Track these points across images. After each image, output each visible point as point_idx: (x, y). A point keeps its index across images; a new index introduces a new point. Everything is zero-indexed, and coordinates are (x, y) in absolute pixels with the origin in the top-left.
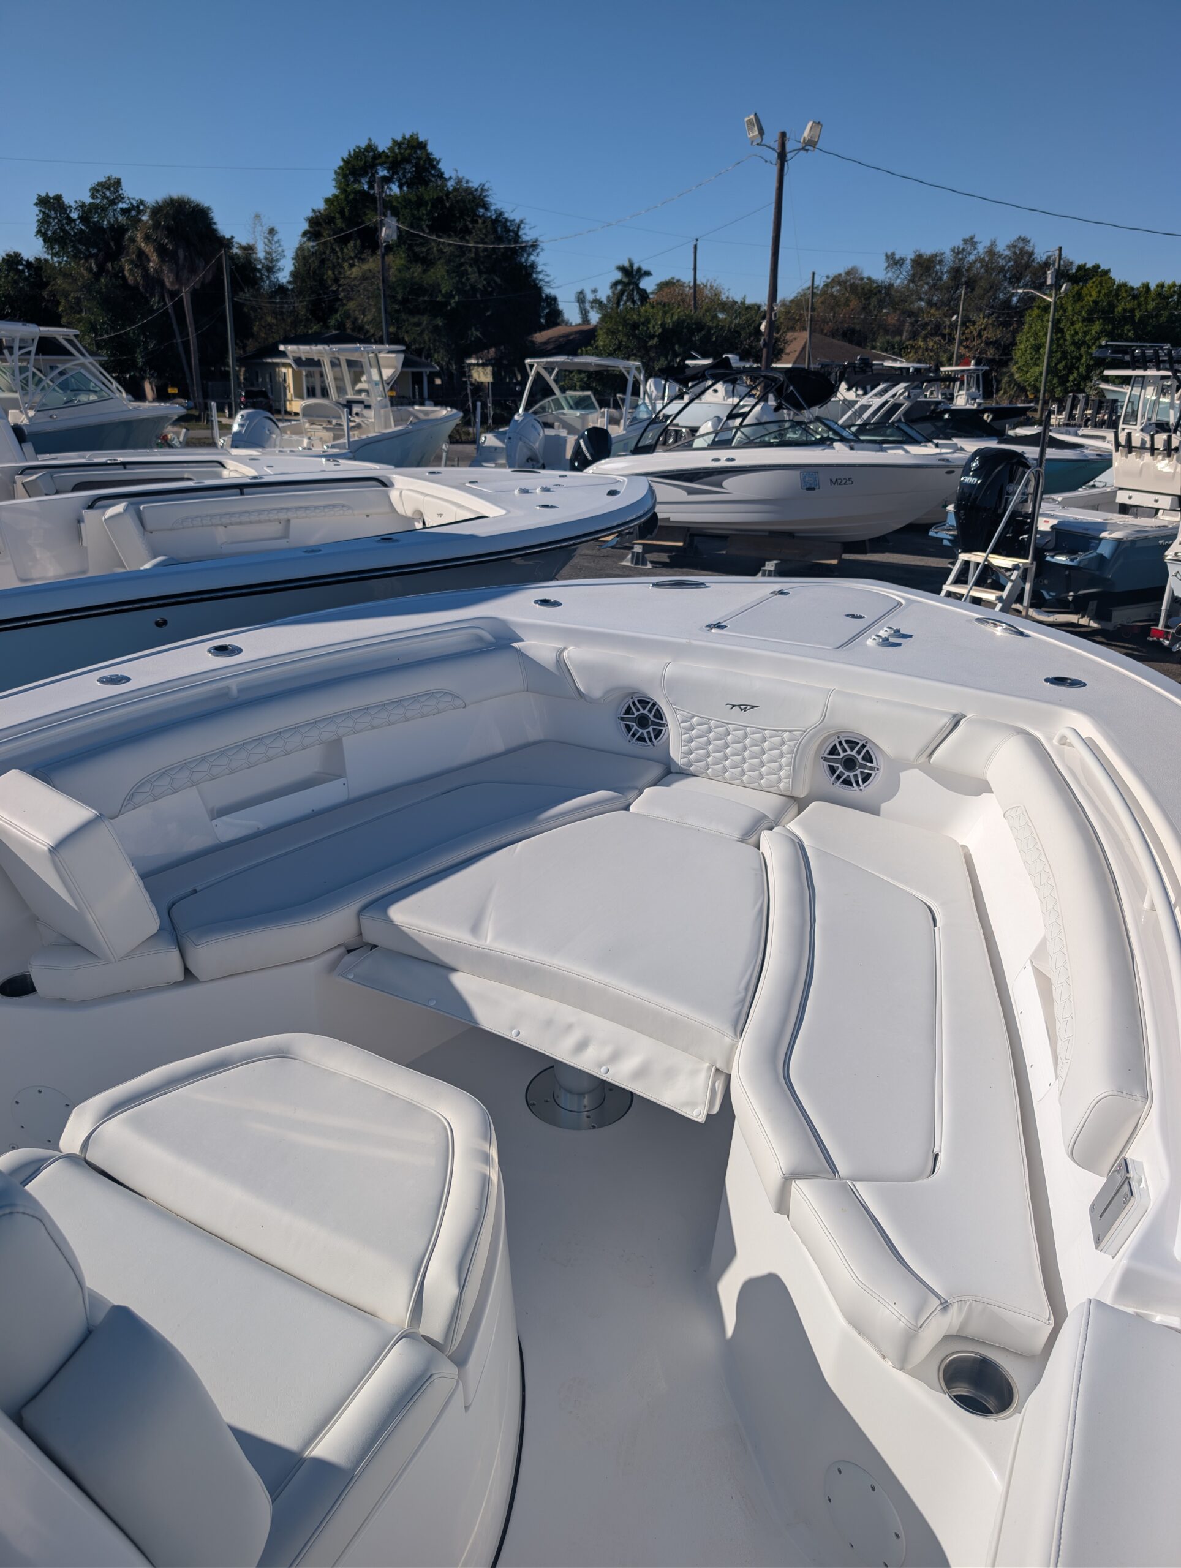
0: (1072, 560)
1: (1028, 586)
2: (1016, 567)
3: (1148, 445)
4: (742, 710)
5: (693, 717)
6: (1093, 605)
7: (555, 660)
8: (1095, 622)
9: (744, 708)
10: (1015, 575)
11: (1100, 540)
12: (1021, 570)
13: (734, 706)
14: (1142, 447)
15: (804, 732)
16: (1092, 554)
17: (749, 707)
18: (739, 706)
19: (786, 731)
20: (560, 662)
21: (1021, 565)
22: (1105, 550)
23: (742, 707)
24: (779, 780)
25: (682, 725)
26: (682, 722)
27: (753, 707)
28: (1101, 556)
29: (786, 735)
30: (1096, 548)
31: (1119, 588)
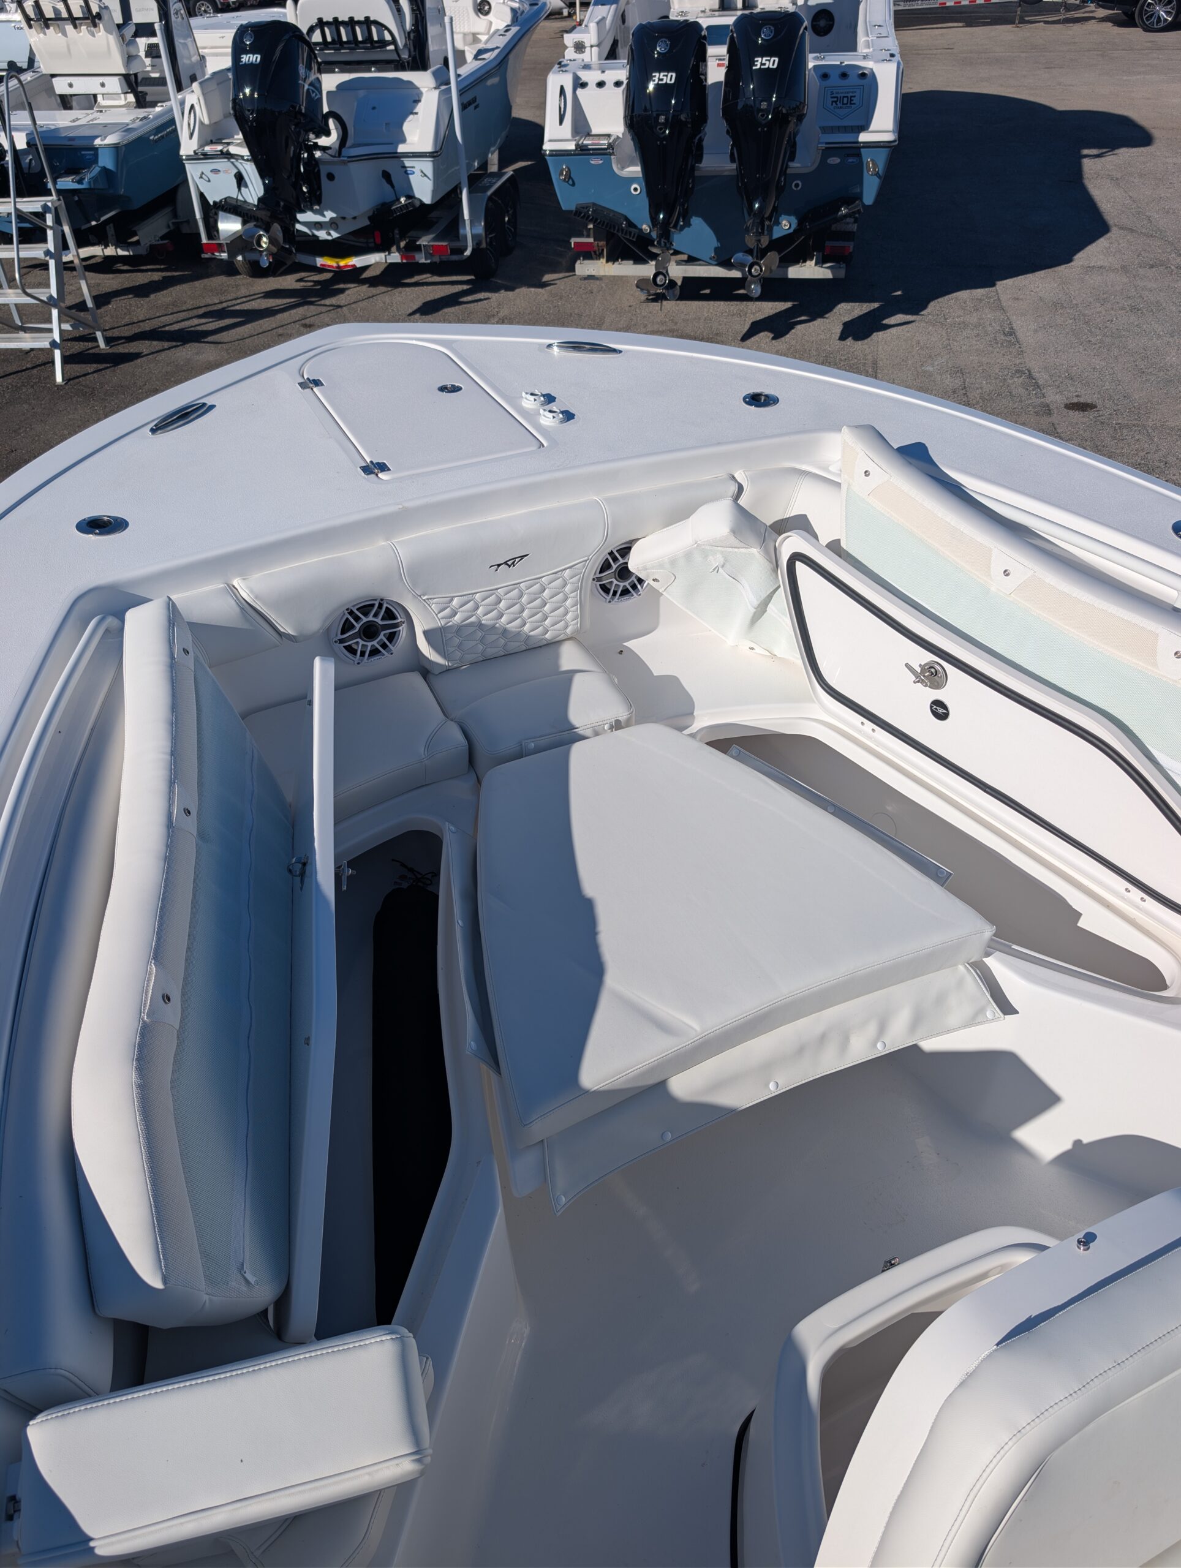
0: (80, 182)
1: (67, 229)
2: (46, 209)
3: (65, 15)
4: (510, 566)
5: (452, 600)
6: (110, 230)
7: (237, 609)
8: (123, 250)
9: (510, 563)
10: (49, 220)
11: (95, 150)
12: (53, 209)
13: (499, 565)
14: (58, 18)
15: (586, 561)
16: (96, 170)
17: (517, 560)
18: (506, 563)
19: (565, 569)
20: (248, 609)
21: (49, 204)
22: (106, 161)
23: (509, 563)
24: (567, 627)
25: (440, 615)
26: (439, 612)
27: (522, 557)
28: (105, 170)
29: (567, 573)
30: (95, 159)
31: (137, 204)
